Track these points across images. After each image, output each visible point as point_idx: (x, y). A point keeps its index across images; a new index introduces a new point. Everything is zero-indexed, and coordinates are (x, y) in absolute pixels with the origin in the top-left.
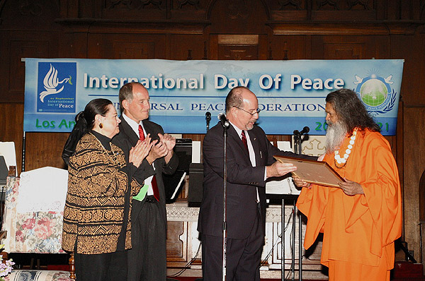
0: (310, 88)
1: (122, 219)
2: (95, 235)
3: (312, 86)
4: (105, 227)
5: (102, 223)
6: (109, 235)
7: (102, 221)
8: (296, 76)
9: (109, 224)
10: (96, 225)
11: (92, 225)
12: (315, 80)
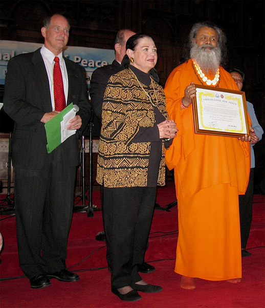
0: (86, 65)
1: (147, 152)
2: (119, 168)
3: (87, 64)
4: (128, 159)
5: (127, 156)
6: (132, 168)
7: (125, 154)
8: (78, 57)
9: (133, 157)
10: (120, 157)
11: (116, 158)
12: (90, 61)
